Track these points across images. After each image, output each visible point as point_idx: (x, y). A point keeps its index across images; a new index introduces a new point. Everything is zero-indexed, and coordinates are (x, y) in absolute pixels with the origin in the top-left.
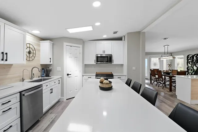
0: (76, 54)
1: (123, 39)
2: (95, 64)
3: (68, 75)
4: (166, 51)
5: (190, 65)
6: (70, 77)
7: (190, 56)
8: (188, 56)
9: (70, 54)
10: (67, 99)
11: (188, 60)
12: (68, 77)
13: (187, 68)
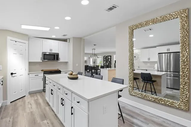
0: (21, 51)
1: (68, 41)
2: (41, 61)
3: (12, 74)
4: (94, 53)
5: (105, 62)
6: (14, 76)
7: (105, 57)
8: (104, 56)
9: (15, 50)
10: (11, 102)
11: (104, 59)
12: (12, 76)
13: (104, 64)
